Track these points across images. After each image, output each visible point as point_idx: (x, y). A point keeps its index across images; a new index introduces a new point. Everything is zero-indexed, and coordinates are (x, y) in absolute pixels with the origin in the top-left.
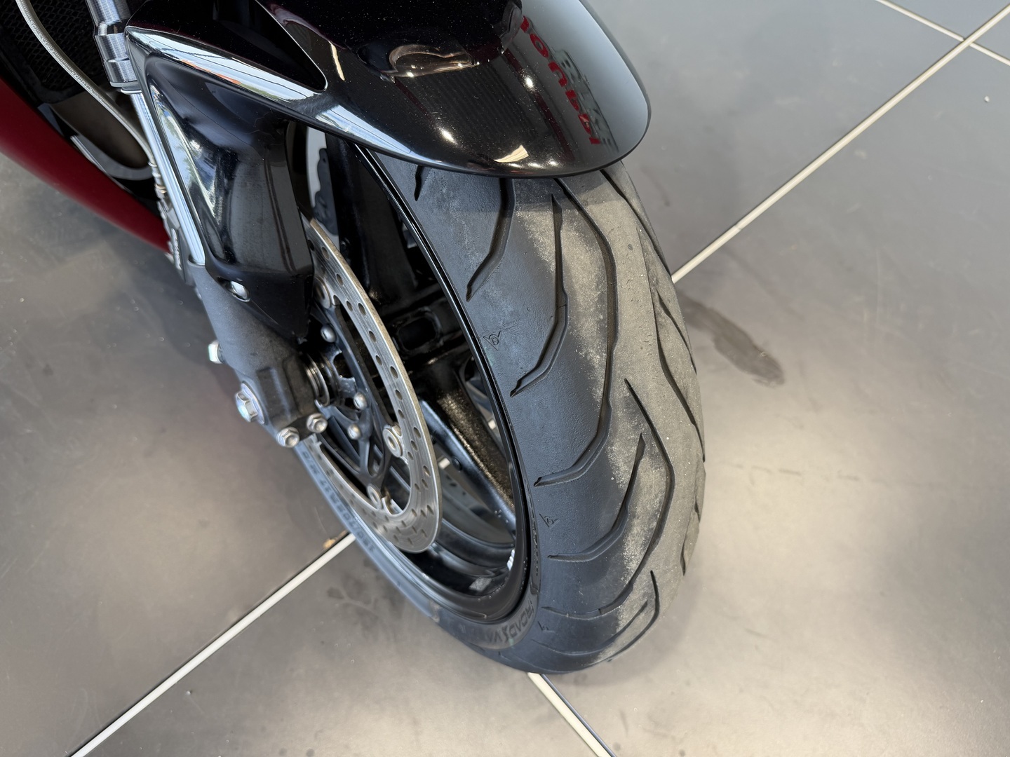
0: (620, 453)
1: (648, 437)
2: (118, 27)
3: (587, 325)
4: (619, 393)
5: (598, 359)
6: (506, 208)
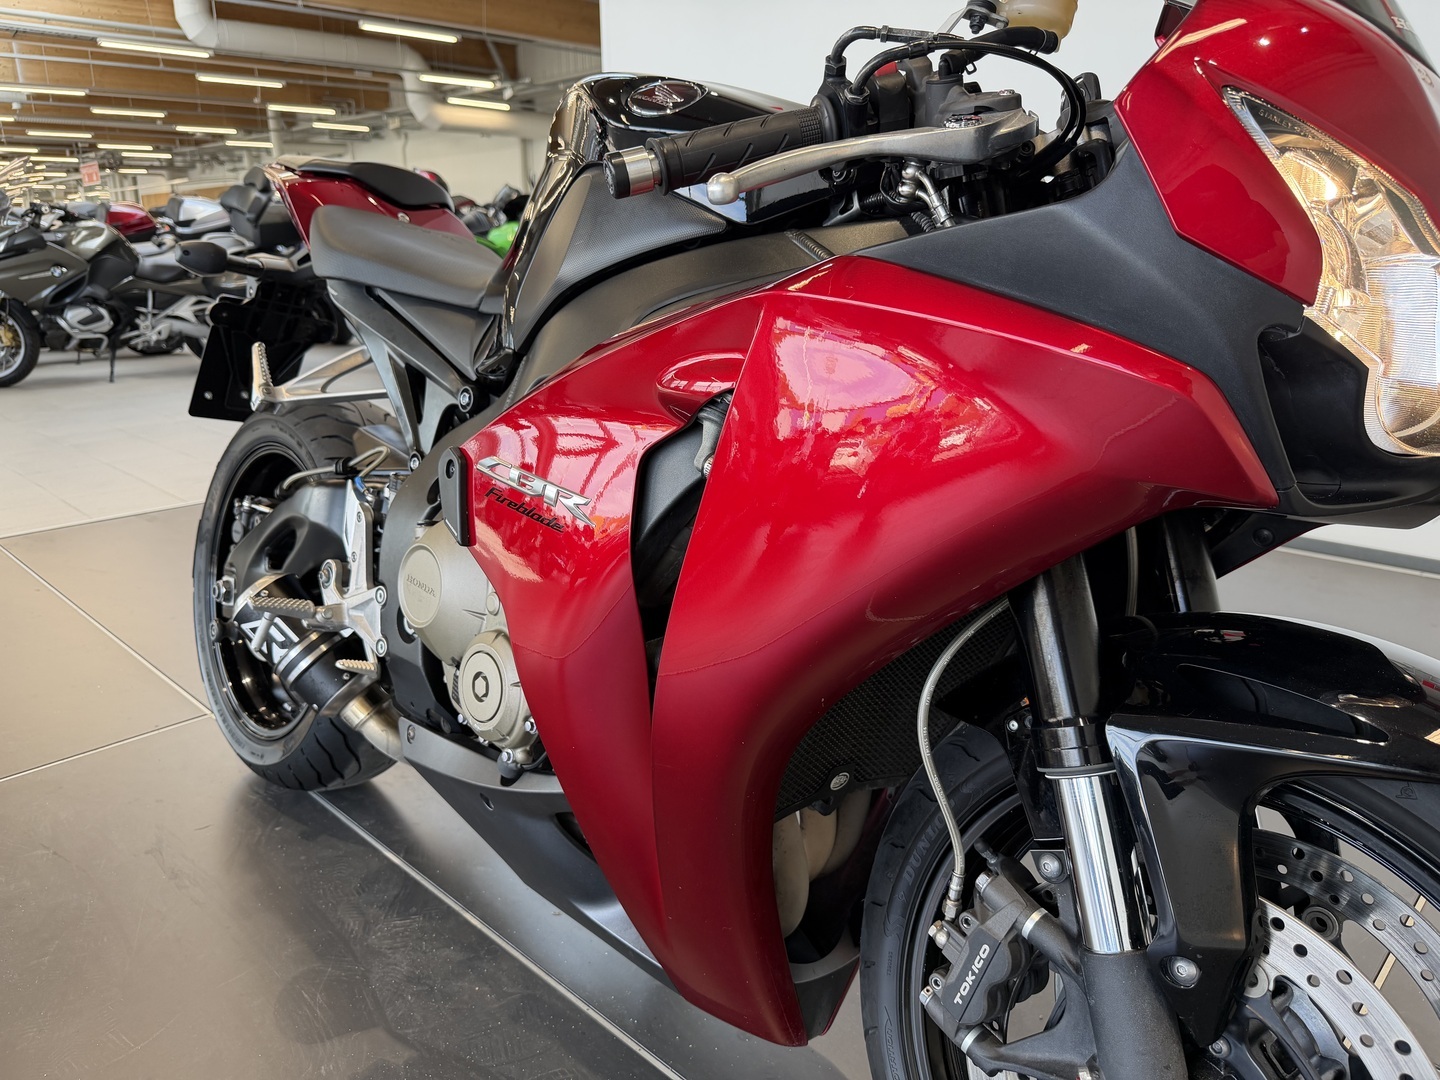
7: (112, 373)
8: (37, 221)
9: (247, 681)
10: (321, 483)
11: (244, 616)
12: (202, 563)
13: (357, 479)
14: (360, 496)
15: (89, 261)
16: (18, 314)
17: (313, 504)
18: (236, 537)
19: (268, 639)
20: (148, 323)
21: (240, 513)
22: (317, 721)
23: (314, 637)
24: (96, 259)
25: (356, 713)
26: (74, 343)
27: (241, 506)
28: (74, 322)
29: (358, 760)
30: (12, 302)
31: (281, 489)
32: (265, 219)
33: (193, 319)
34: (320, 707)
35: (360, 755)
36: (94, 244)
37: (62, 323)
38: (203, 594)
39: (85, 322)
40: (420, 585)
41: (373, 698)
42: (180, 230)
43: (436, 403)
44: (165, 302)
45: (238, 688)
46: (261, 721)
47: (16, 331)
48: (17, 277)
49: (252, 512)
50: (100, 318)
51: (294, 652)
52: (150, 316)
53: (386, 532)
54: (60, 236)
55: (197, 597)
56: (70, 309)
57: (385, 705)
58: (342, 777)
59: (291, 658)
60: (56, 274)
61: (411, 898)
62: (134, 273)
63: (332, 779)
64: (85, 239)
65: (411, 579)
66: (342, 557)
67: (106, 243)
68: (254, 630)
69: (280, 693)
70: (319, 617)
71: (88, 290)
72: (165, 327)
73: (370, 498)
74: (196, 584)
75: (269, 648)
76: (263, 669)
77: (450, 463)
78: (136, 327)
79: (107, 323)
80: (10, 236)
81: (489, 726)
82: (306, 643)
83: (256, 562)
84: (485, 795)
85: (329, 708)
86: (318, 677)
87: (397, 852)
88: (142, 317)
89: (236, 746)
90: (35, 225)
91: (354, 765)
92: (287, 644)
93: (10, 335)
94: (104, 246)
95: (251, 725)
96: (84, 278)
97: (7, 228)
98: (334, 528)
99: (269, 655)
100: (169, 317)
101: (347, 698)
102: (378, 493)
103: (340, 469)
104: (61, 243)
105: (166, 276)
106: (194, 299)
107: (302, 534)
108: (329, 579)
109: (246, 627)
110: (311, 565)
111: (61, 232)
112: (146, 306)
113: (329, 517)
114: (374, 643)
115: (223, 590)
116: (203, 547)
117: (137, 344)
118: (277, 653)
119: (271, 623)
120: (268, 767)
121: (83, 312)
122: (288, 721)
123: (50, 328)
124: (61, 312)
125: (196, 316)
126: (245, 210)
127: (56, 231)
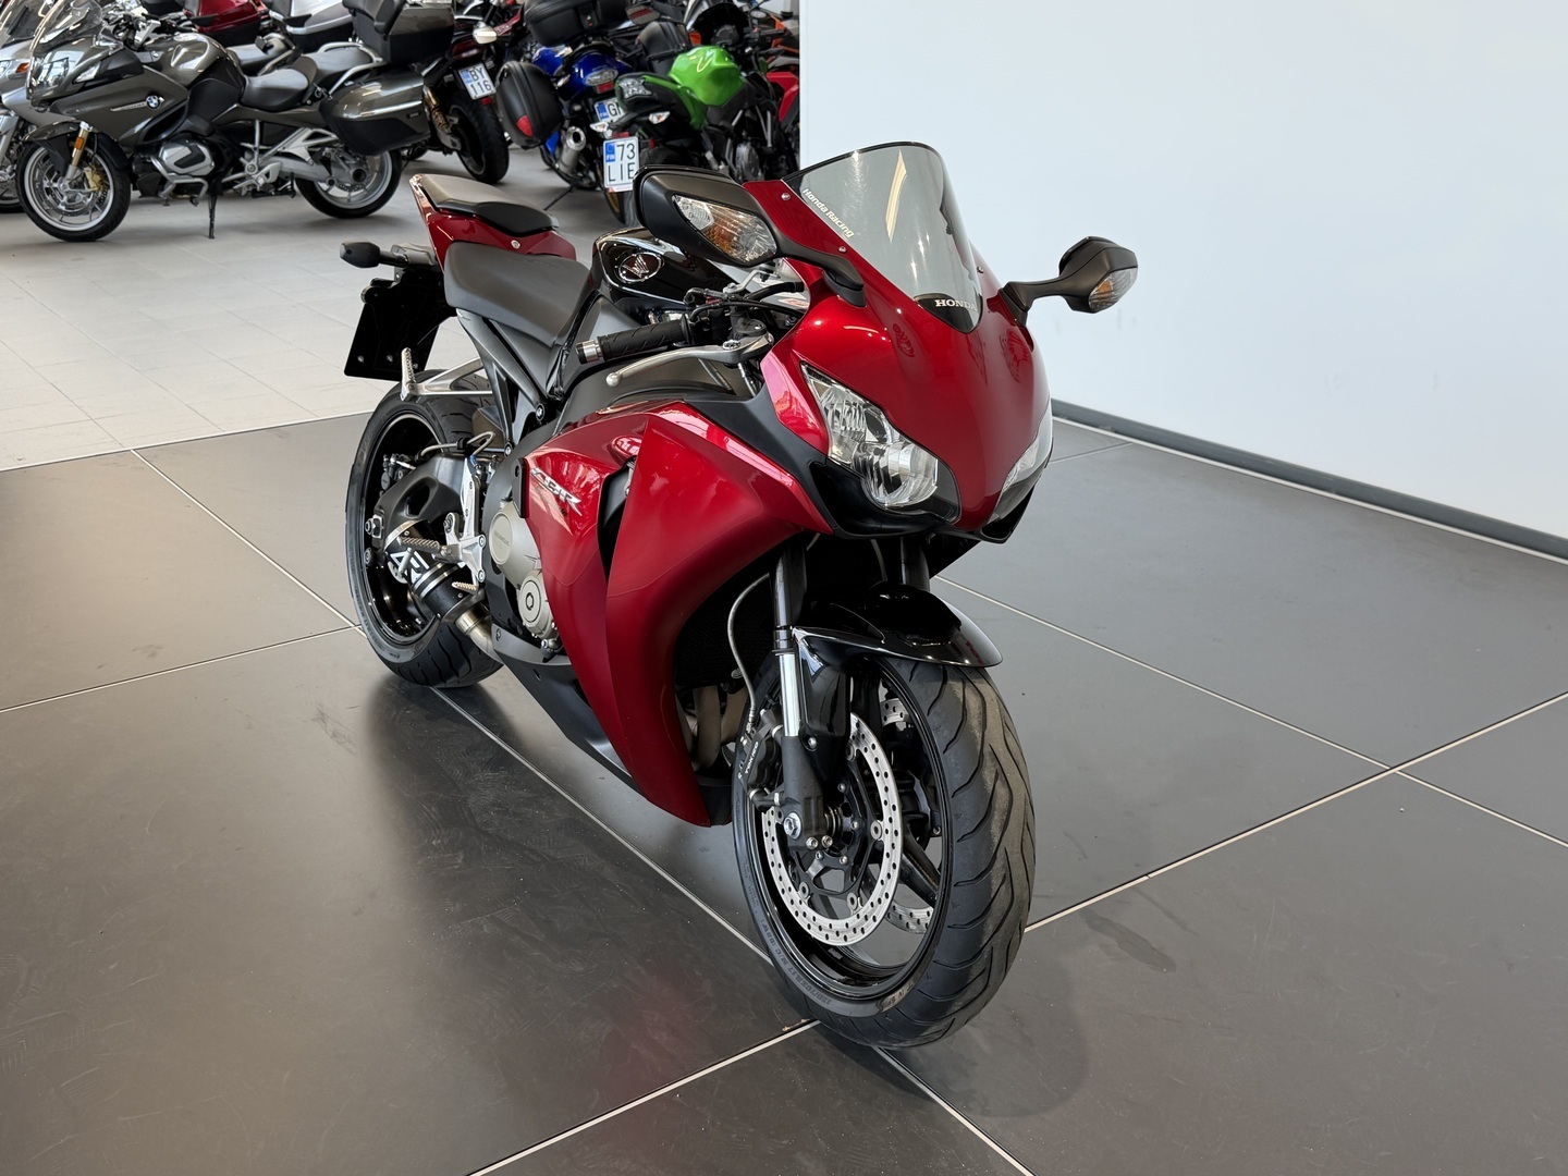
0: (988, 774)
1: (1000, 771)
2: (786, 628)
3: (974, 721)
4: (987, 750)
5: (979, 735)
6: (945, 681)
7: (212, 225)
8: (130, 37)
9: (387, 598)
10: (448, 455)
11: (393, 548)
12: (353, 501)
13: (471, 457)
14: (472, 470)
15: (188, 87)
16: (106, 151)
17: (442, 469)
18: (385, 486)
19: (409, 567)
20: (254, 162)
21: (388, 467)
22: (439, 630)
23: (439, 566)
24: (197, 84)
25: (466, 622)
26: (169, 188)
27: (389, 461)
28: (170, 163)
29: (469, 661)
30: (100, 137)
31: (420, 456)
32: (399, 27)
33: (308, 158)
34: (442, 616)
35: (470, 657)
36: (194, 64)
37: (157, 165)
38: (352, 528)
39: (182, 163)
40: (502, 539)
41: (480, 613)
42: (290, 29)
43: (524, 409)
44: (276, 134)
45: (380, 603)
46: (396, 629)
47: (104, 172)
48: (107, 110)
49: (397, 467)
50: (201, 158)
51: (426, 576)
52: (256, 153)
53: (488, 495)
54: (157, 55)
55: (349, 528)
56: (166, 148)
57: (486, 618)
58: (457, 675)
59: (424, 580)
60: (152, 105)
61: (501, 761)
62: (239, 102)
63: (450, 676)
64: (184, 60)
65: (496, 534)
66: (459, 511)
67: (211, 62)
68: (400, 559)
69: (412, 610)
70: (442, 553)
71: (187, 124)
72: (273, 166)
73: (479, 472)
74: (349, 517)
75: (409, 573)
76: (400, 591)
77: (517, 467)
78: (241, 168)
79: (207, 165)
80: (102, 59)
81: (533, 624)
82: (434, 570)
83: (400, 508)
84: (536, 669)
85: (448, 617)
86: (441, 595)
87: (494, 733)
88: (247, 155)
89: (378, 649)
90: (129, 42)
91: (466, 666)
92: (421, 570)
93: (98, 178)
94: (208, 65)
95: (390, 632)
96: (183, 108)
97: (99, 49)
98: (455, 489)
99: (408, 578)
100: (278, 154)
101: (460, 611)
102: (484, 469)
103: (461, 446)
104: (157, 65)
105: (277, 102)
106: (309, 132)
107: (433, 492)
108: (450, 526)
109: (393, 556)
110: (439, 514)
111: (157, 50)
112: (253, 142)
113: (453, 481)
114: (478, 573)
115: (374, 526)
116: (355, 487)
117: (241, 189)
118: (414, 576)
119: (412, 555)
120: (402, 664)
121: (181, 151)
122: (418, 631)
123: (144, 171)
124: (155, 151)
125: (311, 153)
126: (374, 15)
127: (151, 49)
